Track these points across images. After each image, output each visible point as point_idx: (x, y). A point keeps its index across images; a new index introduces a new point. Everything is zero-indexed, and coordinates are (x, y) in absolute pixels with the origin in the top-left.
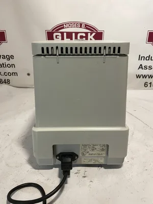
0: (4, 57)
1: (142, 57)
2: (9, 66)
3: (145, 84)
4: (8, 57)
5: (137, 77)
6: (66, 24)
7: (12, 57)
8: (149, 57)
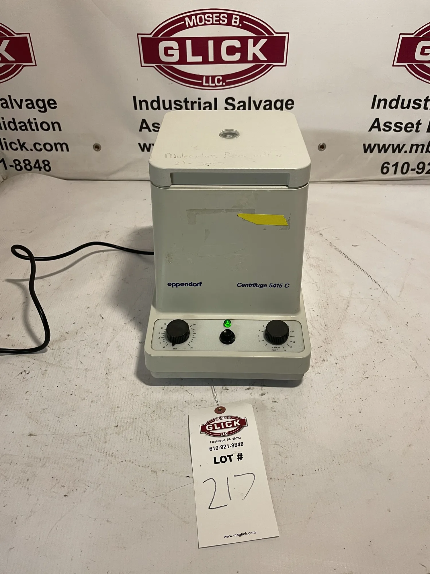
0: (31, 104)
1: (380, 100)
2: (45, 126)
3: (383, 168)
4: (41, 104)
5: (366, 151)
6: (190, 17)
7: (52, 103)
8: (397, 101)
